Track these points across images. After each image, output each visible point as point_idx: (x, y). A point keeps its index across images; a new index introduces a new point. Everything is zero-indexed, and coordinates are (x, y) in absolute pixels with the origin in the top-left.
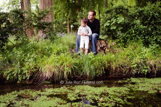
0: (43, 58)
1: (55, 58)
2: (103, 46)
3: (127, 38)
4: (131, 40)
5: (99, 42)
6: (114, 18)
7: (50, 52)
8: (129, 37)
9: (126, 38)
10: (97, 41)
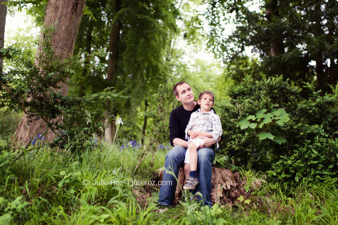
0: (45, 214)
1: (95, 217)
2: (231, 186)
3: (296, 169)
4: (304, 176)
5: (220, 172)
6: (265, 110)
7: (72, 191)
8: (300, 168)
9: (294, 169)
10: (214, 172)
